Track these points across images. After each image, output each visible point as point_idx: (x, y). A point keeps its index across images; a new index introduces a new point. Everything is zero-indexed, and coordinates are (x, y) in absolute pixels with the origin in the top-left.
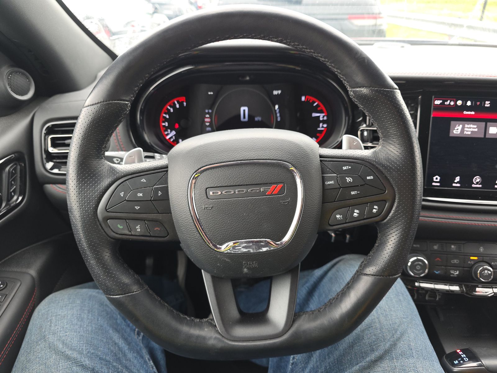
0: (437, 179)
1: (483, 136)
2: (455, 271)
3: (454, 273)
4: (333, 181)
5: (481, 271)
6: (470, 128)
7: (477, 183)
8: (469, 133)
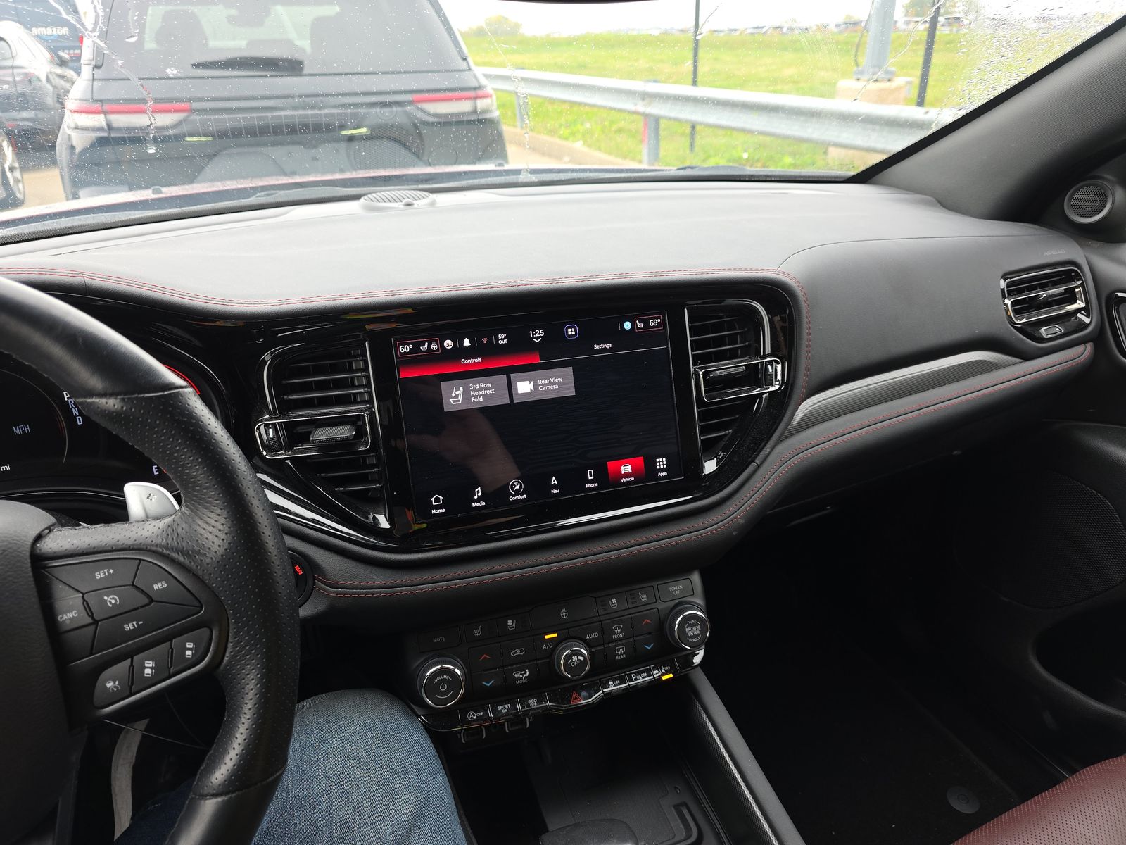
0: (437, 500)
1: (508, 402)
2: (523, 672)
3: (521, 676)
4: (75, 611)
5: (569, 657)
6: (480, 389)
7: (517, 492)
8: (481, 399)
